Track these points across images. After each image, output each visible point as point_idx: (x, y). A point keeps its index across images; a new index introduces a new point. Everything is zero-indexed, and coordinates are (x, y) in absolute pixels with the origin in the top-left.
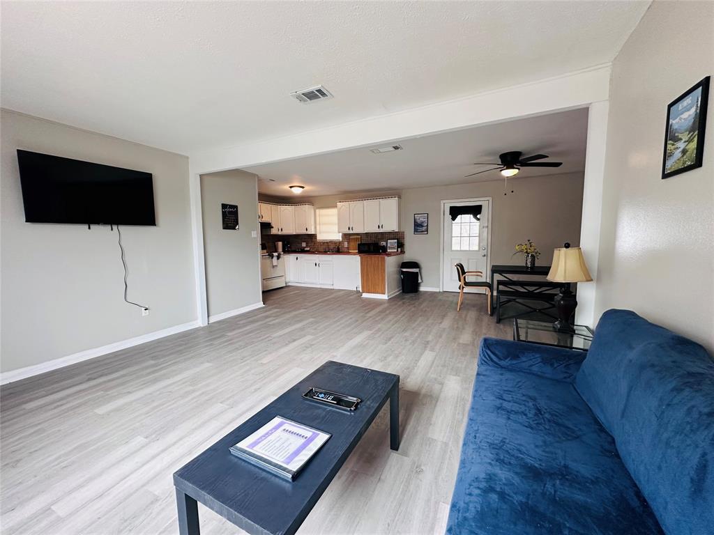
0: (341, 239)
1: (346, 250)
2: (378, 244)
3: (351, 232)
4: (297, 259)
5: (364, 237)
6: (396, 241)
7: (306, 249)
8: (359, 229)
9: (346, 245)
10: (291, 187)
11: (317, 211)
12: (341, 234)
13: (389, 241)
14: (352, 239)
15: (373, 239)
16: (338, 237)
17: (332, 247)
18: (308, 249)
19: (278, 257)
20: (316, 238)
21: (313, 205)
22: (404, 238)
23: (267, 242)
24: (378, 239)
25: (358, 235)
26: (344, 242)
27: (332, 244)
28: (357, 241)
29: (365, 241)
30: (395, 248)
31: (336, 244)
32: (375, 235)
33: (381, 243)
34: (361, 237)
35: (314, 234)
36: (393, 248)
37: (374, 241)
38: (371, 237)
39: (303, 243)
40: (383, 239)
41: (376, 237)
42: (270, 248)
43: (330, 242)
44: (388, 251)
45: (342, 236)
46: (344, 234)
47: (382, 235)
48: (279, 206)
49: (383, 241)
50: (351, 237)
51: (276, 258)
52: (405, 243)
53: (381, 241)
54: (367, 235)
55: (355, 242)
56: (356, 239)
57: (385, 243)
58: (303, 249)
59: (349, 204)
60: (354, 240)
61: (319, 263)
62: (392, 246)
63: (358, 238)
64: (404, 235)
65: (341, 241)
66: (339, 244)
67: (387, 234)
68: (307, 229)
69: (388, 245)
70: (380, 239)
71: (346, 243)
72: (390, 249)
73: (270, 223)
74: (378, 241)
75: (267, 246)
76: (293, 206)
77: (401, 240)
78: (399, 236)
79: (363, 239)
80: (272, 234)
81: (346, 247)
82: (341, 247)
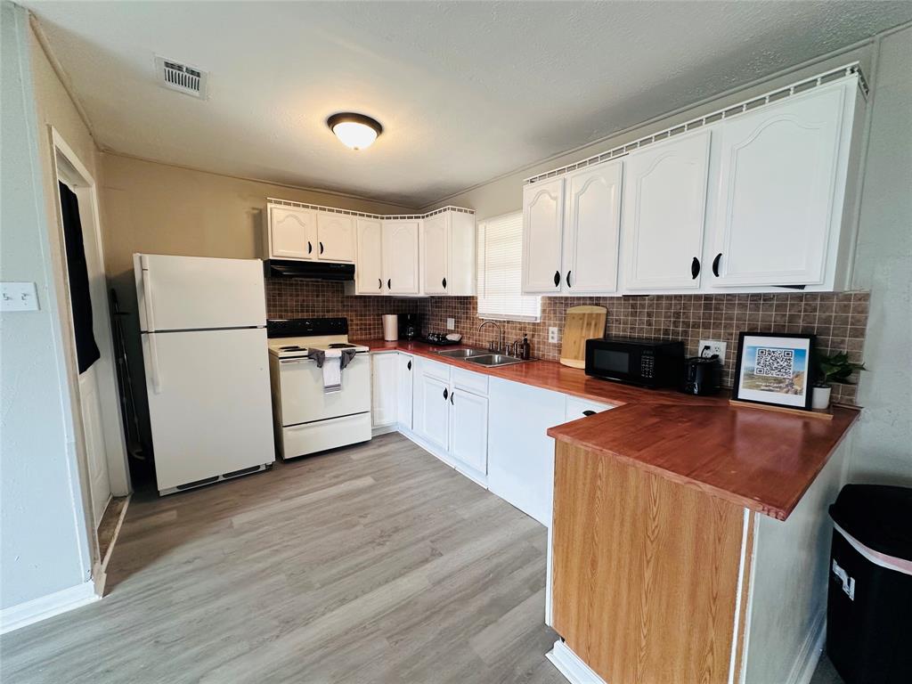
0: (538, 314)
1: (552, 354)
2: (681, 346)
3: (566, 291)
4: (409, 366)
5: (620, 313)
6: (804, 344)
7: (450, 337)
8: (595, 281)
9: (553, 335)
10: (329, 123)
11: (482, 227)
12: (539, 298)
13: (749, 341)
14: (573, 316)
15: (662, 322)
16: (528, 309)
17: (513, 337)
18: (455, 337)
19: (344, 362)
20: (475, 308)
21: (472, 213)
22: (860, 333)
23: (356, 315)
24: (687, 324)
25: (597, 305)
26: (549, 326)
27: (515, 328)
28: (593, 323)
29: (624, 330)
30: (792, 384)
31: (525, 329)
32: (669, 307)
33: (707, 348)
34: (608, 313)
35: (473, 297)
36: (780, 381)
37: (666, 332)
38: (649, 315)
39: (448, 319)
40: (717, 326)
41: (677, 315)
42: (365, 329)
43: (508, 322)
44: (744, 393)
45: (543, 305)
46: (550, 298)
47: (707, 307)
48: (385, 220)
49: (717, 337)
50: (571, 310)
51: (338, 363)
52: (865, 360)
53: (707, 338)
54: (633, 306)
55: (582, 329)
56: (589, 320)
57: (728, 347)
58: (444, 338)
59: (565, 180)
60: (583, 323)
61: (455, 391)
62: (774, 374)
63: (597, 314)
64: (864, 311)
65: (538, 321)
66: (534, 330)
67: (743, 306)
68: (444, 283)
69: (747, 363)
70: (696, 326)
71: (556, 329)
72: (757, 387)
73: (354, 265)
74: (685, 333)
75: (357, 325)
76: (421, 220)
77: (843, 342)
78: (828, 320)
79: (616, 320)
80: (357, 294)
81: (554, 345)
82: (539, 343)
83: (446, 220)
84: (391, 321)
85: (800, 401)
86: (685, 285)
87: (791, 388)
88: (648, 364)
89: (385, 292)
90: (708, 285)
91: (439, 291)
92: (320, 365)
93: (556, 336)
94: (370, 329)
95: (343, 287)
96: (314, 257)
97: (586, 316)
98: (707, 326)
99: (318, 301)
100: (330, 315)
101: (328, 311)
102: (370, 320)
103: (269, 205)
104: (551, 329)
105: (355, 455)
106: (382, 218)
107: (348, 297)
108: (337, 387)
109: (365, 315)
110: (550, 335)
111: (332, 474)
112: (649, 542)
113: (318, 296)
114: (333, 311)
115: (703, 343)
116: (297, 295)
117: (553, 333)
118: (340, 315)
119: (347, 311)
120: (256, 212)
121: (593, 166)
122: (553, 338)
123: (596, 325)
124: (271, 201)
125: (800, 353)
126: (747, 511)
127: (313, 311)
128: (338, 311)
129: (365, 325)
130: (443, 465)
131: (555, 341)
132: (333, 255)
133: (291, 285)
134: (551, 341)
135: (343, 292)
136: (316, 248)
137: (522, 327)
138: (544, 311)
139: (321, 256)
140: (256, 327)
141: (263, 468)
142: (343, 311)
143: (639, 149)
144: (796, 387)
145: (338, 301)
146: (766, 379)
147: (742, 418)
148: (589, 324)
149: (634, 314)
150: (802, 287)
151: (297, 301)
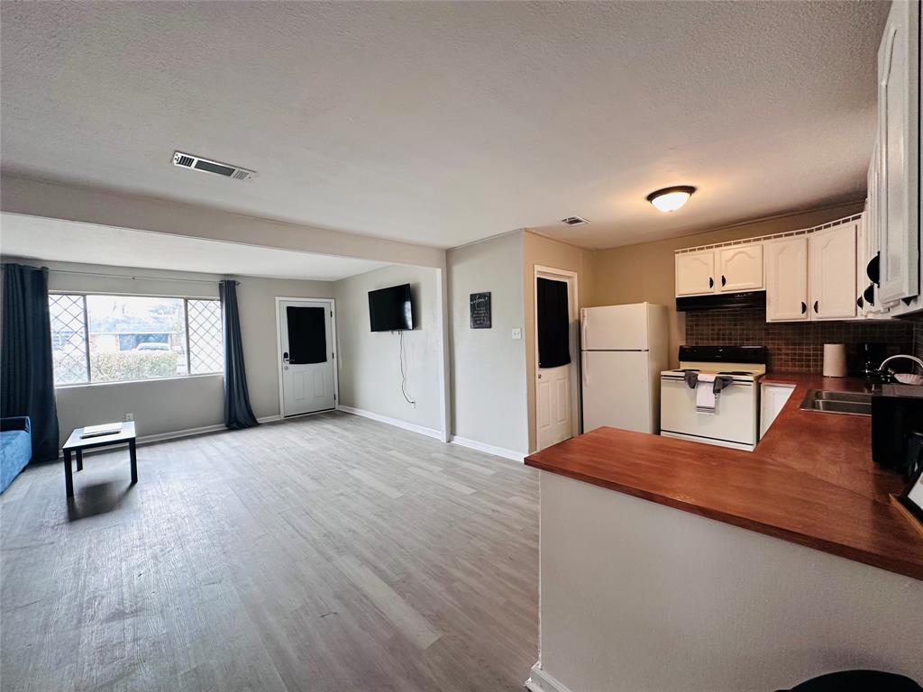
19: (718, 387)
42: (800, 360)
51: (711, 388)
75: (788, 355)
89: (812, 317)
92: (693, 387)
94: (809, 361)
96: (719, 290)
99: (736, 330)
103: (677, 256)
108: (712, 409)
113: (736, 325)
114: (753, 339)
116: (713, 325)
124: (678, 252)
127: (730, 339)
128: (760, 339)
129: (800, 355)
132: (736, 285)
133: (708, 316)
136: (718, 282)
139: (724, 288)
151: (713, 330)
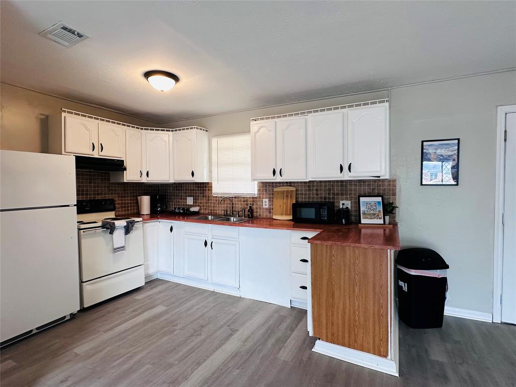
0: (256, 192)
1: (265, 214)
2: (333, 203)
3: (278, 179)
4: (171, 229)
5: (303, 190)
6: (379, 199)
7: (192, 209)
8: (296, 173)
9: (266, 203)
10: (148, 74)
11: (214, 140)
12: (256, 183)
13: (362, 199)
14: (278, 192)
15: (323, 194)
16: (250, 189)
17: (239, 206)
18: (196, 209)
19: (128, 230)
20: (210, 190)
21: (207, 131)
22: (394, 194)
23: (118, 197)
24: (334, 194)
25: (290, 186)
26: (263, 198)
27: (241, 201)
28: (289, 196)
29: (305, 198)
30: (378, 215)
31: (247, 201)
32: (326, 186)
33: (343, 204)
34: (297, 190)
35: (208, 183)
36: (374, 215)
37: (325, 198)
38: (317, 190)
39: (188, 198)
40: (346, 194)
41: (329, 190)
42: (125, 207)
43: (235, 197)
44: (363, 221)
45: (259, 186)
46: (262, 183)
47: (342, 186)
48: (144, 131)
49: (347, 199)
50: (276, 189)
51: (123, 231)
52: (397, 205)
53: (342, 200)
54: (309, 186)
55: (283, 199)
56: (287, 194)
57: (351, 203)
58: (188, 210)
59: (276, 122)
60: (284, 196)
61: (213, 240)
62: (372, 212)
63: (291, 191)
64: (395, 186)
65: (256, 196)
66: (253, 201)
67: (355, 185)
68: (193, 174)
69: (362, 209)
70: (338, 194)
71: (267, 200)
72: (367, 218)
73: (123, 161)
74: (333, 198)
75: (119, 204)
76: (170, 133)
77: (390, 198)
78: (384, 190)
79: (301, 193)
80: (125, 181)
81: (266, 209)
82: (257, 208)
83: (193, 135)
84: (145, 201)
85: (381, 222)
86: (336, 175)
87: (378, 217)
88: (324, 213)
89: (144, 180)
90: (346, 176)
91: (188, 178)
92: (111, 233)
93: (267, 203)
95: (109, 176)
96: (96, 154)
97: (285, 192)
98: (342, 194)
99: (91, 187)
100: (99, 197)
101: (98, 194)
102: (128, 200)
103: (63, 114)
104: (264, 200)
105: (139, 296)
106: (142, 129)
107: (112, 183)
108: (122, 248)
109: (125, 197)
110: (264, 203)
111: (131, 310)
112: (356, 276)
113: (90, 183)
114: (102, 194)
115: (341, 202)
117: (265, 202)
118: (107, 197)
119: (112, 194)
120: (43, 117)
121: (291, 118)
122: (265, 205)
123: (291, 196)
124: (65, 111)
125: (379, 202)
126: (389, 250)
128: (105, 194)
129: (125, 203)
130: (205, 291)
131: (267, 207)
132: (110, 153)
134: (264, 207)
135: (109, 180)
136: (97, 147)
137: (245, 200)
138: (259, 190)
139: (101, 153)
140: (68, 206)
141: (68, 318)
142: (109, 194)
143: (313, 114)
144: (380, 216)
145: (105, 187)
146: (370, 214)
147: (363, 231)
148: (287, 196)
149: (309, 190)
150: (379, 177)
